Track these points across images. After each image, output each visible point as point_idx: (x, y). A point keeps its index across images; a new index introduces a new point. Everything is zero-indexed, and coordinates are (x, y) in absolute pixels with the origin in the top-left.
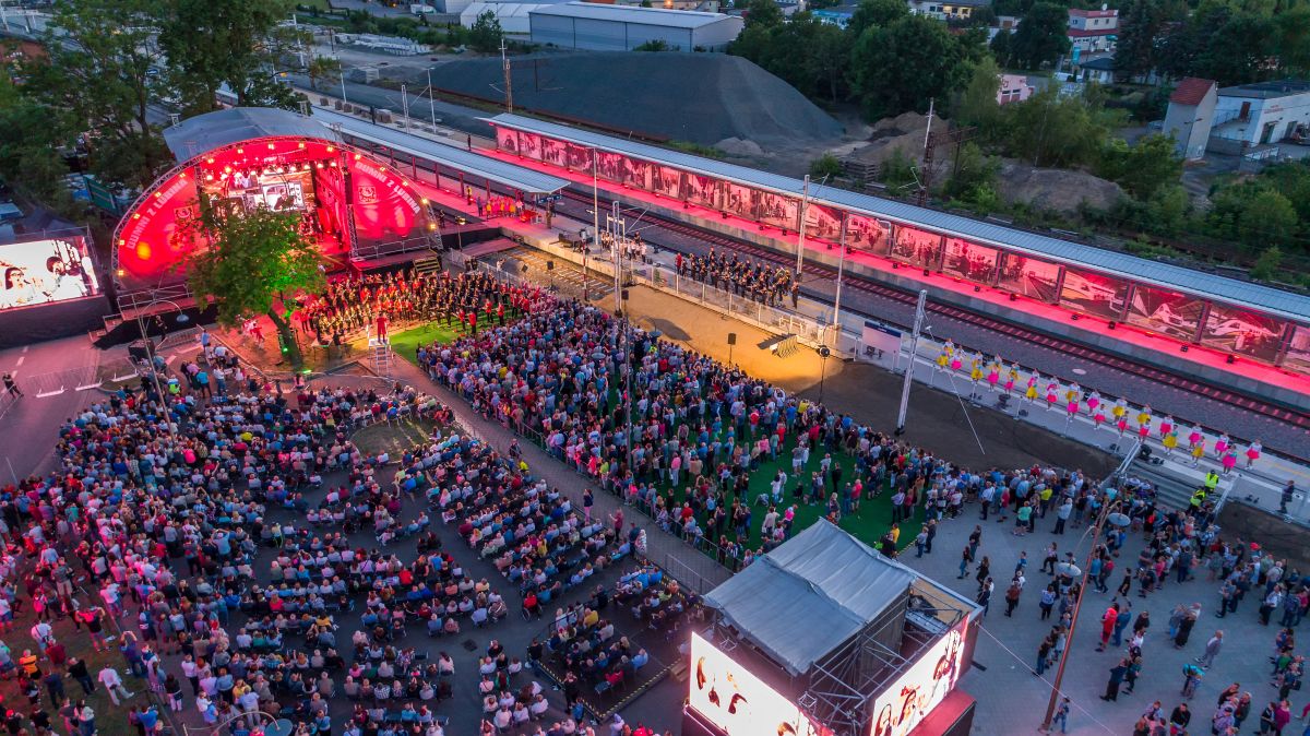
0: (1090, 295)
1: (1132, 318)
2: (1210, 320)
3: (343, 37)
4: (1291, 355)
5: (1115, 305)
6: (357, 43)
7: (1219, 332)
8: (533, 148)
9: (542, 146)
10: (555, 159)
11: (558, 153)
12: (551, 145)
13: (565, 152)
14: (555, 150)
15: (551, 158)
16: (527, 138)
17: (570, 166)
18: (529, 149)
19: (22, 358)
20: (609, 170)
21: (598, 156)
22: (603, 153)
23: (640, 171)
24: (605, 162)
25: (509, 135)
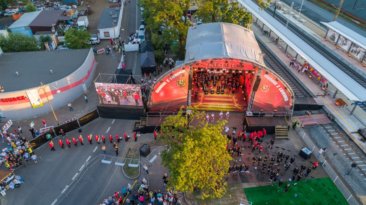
8: (345, 44)
9: (351, 45)
10: (356, 54)
11: (358, 53)
12: (357, 47)
13: (364, 54)
14: (358, 50)
15: (354, 53)
16: (344, 39)
17: (363, 61)
18: (343, 44)
19: (110, 128)
25: (334, 34)
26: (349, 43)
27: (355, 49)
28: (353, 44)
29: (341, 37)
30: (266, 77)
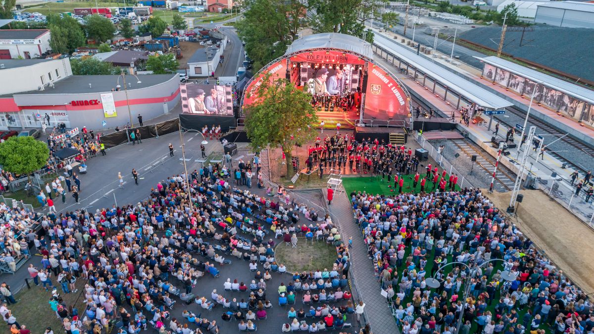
3: (433, 13)
6: (438, 16)
8: (503, 79)
9: (510, 78)
10: (515, 88)
11: (518, 84)
12: (516, 79)
13: (523, 84)
14: (517, 82)
15: (513, 87)
16: (501, 73)
17: (524, 94)
18: (501, 80)
19: (192, 138)
20: (550, 101)
21: (545, 90)
22: (550, 89)
23: (573, 105)
24: (549, 95)
25: (491, 70)
26: (507, 75)
27: (513, 81)
28: (512, 75)
29: (499, 71)
30: (374, 73)
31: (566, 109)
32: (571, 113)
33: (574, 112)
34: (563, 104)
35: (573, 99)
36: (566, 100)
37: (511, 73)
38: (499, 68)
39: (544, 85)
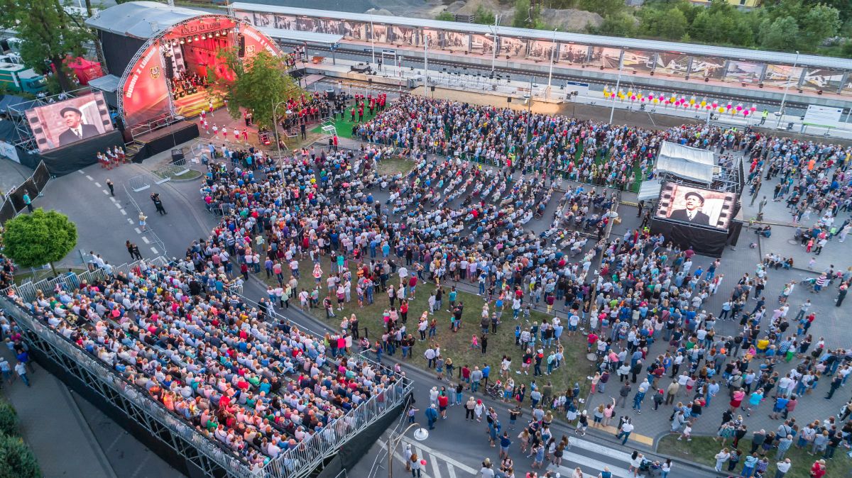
0: (637, 62)
1: (657, 70)
2: (693, 64)
4: (728, 74)
5: (649, 65)
7: (697, 70)
8: (267, 23)
9: (276, 20)
11: (289, 25)
12: (284, 19)
14: (287, 22)
16: (262, 16)
19: (88, 176)
20: (332, 31)
21: (322, 22)
22: (327, 20)
23: (357, 28)
24: (329, 26)
26: (271, 18)
27: (282, 23)
28: (278, 16)
29: (258, 16)
30: (249, 34)
31: (351, 35)
32: (357, 36)
33: (359, 35)
34: (346, 31)
35: (354, 23)
36: (348, 26)
37: (274, 14)
38: (258, 12)
39: (319, 18)
